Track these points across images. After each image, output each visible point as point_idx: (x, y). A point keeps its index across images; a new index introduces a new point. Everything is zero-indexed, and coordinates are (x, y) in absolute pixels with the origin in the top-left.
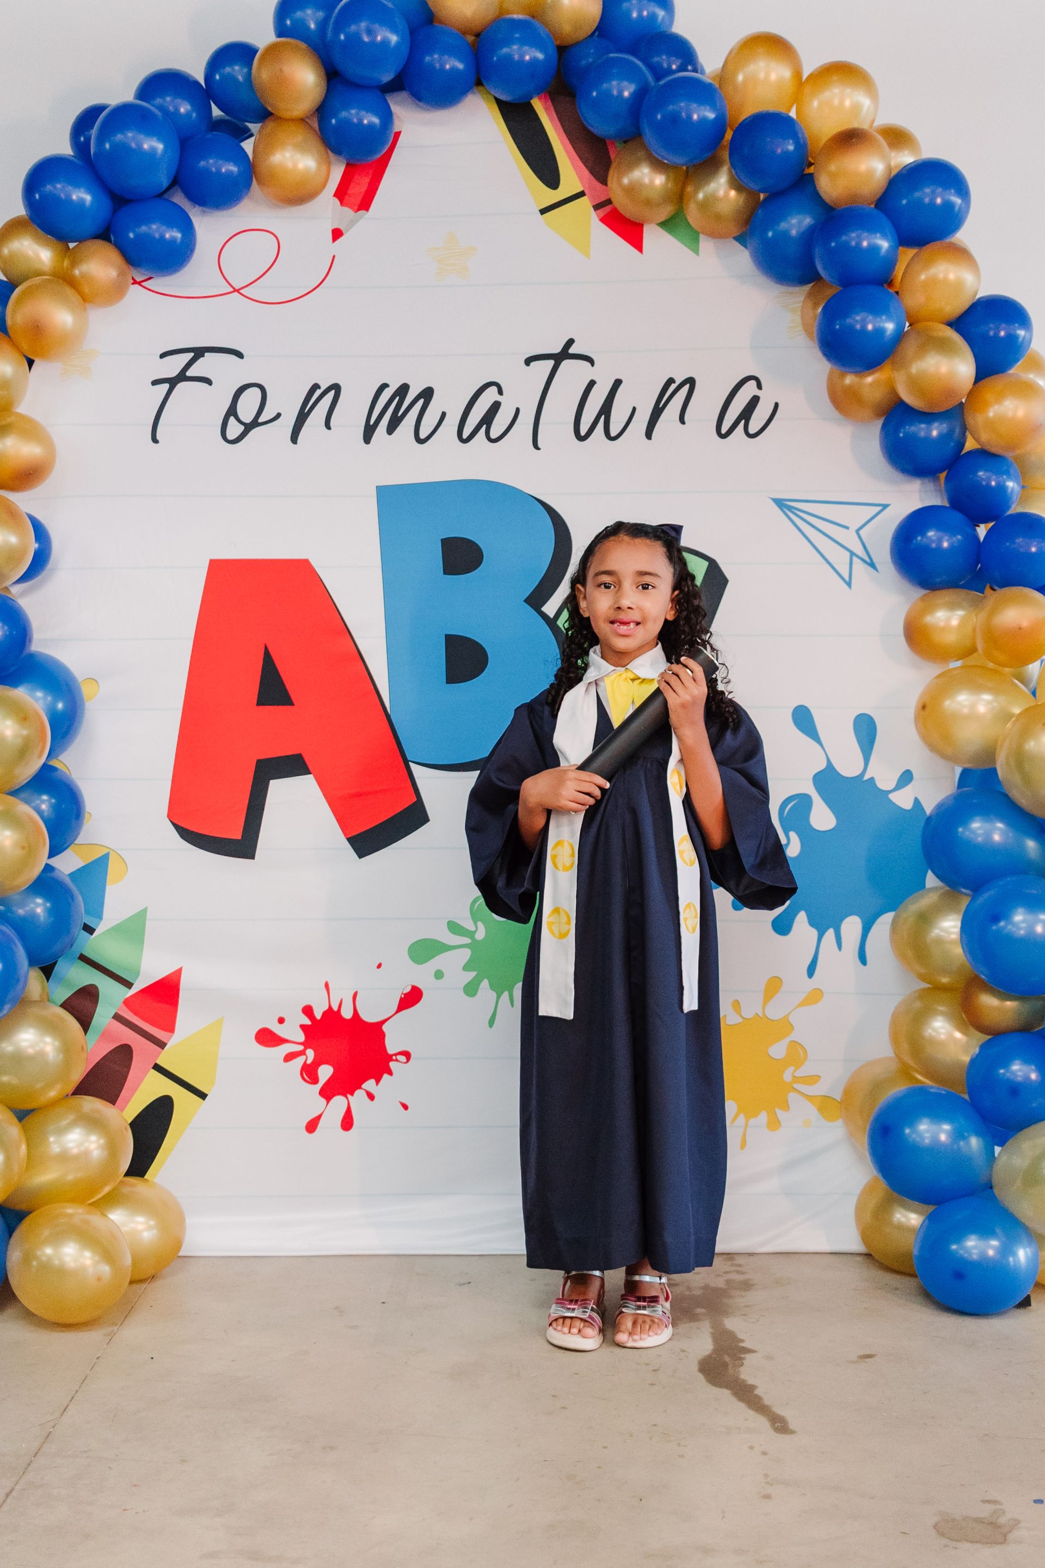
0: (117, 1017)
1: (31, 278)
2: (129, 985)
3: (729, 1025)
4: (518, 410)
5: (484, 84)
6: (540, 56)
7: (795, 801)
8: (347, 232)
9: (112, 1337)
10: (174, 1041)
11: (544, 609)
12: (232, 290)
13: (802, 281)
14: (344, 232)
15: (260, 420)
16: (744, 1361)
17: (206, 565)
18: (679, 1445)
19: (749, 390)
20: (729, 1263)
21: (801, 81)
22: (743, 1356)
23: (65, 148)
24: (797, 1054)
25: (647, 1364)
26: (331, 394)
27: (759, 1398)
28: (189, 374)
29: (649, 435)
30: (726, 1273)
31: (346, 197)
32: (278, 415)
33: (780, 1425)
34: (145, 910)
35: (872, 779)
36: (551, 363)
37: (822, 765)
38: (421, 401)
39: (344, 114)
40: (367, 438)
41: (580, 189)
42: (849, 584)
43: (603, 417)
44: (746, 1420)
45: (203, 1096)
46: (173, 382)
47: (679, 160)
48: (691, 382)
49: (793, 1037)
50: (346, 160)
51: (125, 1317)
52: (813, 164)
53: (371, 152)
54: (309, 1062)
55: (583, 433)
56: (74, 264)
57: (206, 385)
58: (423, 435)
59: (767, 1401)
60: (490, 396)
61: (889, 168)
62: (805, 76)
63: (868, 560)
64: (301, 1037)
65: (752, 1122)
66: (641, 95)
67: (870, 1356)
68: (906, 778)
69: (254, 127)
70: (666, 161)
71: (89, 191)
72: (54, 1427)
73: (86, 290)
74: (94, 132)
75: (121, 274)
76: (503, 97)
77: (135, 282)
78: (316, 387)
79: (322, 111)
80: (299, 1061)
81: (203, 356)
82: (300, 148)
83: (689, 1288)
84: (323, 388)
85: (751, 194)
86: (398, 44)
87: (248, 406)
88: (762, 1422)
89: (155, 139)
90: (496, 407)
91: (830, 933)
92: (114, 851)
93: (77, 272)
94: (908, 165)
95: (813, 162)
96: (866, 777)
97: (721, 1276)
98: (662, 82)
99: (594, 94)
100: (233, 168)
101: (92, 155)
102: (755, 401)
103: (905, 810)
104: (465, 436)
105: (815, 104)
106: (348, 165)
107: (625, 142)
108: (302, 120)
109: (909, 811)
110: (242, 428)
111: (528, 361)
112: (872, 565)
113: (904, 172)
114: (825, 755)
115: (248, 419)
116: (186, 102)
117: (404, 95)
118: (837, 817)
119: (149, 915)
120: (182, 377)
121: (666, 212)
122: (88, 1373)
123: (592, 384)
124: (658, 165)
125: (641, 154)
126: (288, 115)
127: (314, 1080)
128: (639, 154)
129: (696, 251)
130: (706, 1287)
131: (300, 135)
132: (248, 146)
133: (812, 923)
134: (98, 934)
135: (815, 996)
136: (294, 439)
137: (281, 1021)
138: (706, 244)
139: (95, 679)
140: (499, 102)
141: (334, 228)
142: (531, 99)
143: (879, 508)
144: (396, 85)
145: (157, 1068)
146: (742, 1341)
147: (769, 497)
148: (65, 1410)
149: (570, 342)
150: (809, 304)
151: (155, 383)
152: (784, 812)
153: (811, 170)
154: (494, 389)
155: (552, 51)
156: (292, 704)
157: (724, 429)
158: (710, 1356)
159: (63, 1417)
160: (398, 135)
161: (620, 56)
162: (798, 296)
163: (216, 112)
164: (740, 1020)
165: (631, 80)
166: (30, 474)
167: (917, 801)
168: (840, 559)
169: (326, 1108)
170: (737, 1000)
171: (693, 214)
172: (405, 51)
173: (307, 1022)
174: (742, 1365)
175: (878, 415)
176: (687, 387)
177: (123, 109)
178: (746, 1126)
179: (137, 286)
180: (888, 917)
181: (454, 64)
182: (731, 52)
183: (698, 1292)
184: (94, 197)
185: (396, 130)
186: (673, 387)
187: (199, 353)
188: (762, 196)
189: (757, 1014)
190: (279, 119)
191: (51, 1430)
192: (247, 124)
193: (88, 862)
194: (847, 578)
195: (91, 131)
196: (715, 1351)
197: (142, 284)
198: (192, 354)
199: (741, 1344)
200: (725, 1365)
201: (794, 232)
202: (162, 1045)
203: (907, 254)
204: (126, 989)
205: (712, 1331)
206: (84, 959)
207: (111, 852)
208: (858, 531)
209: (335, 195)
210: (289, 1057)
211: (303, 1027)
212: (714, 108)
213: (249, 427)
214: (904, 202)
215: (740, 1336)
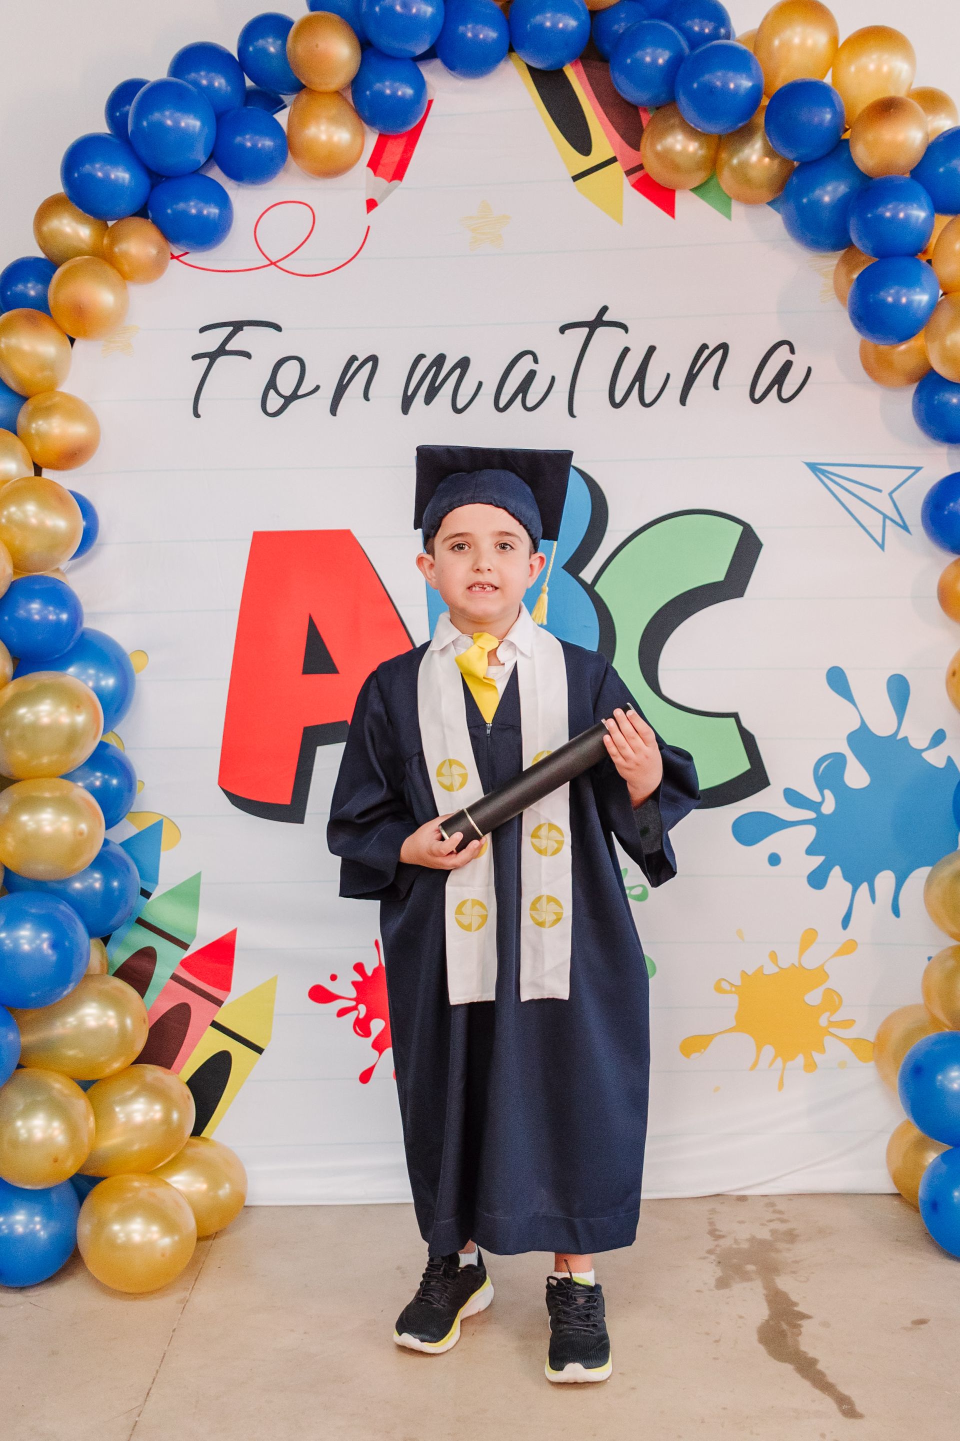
0: (175, 978)
1: (72, 258)
2: (185, 946)
3: (767, 975)
4: (553, 378)
5: (516, 51)
6: (573, 23)
7: (829, 761)
8: (381, 202)
9: (185, 1305)
10: (230, 999)
11: (582, 575)
12: (268, 263)
13: (836, 247)
14: (378, 202)
15: (300, 393)
16: (802, 1329)
17: (250, 537)
18: (752, 1433)
19: (782, 355)
20: (771, 1209)
21: (837, 47)
22: (799, 1322)
23: (102, 127)
24: (832, 1000)
25: (707, 1334)
26: (369, 365)
27: (821, 1373)
28: (228, 347)
29: (683, 401)
30: (771, 1221)
31: (380, 167)
32: (317, 388)
33: (847, 1407)
34: (199, 875)
35: (905, 739)
36: (586, 330)
37: (856, 725)
38: (458, 371)
39: (378, 86)
40: (406, 408)
41: (610, 154)
42: (882, 546)
43: (637, 384)
44: (813, 1401)
45: (259, 1050)
46: (213, 357)
47: (714, 129)
48: (724, 347)
49: (828, 985)
50: (379, 130)
51: (196, 1280)
52: (847, 130)
53: (405, 123)
54: (362, 1016)
55: (618, 399)
56: (114, 241)
57: (246, 359)
58: (460, 405)
59: (831, 1379)
60: (526, 364)
61: (927, 135)
62: (842, 40)
63: (900, 522)
64: (353, 993)
65: (789, 1064)
66: (676, 62)
67: (922, 1322)
68: (939, 738)
69: (287, 99)
70: (699, 130)
71: (128, 170)
72: (139, 1416)
73: (126, 268)
74: (131, 109)
75: (161, 251)
76: (534, 65)
77: (173, 257)
78: (354, 358)
79: (357, 84)
80: (352, 1016)
81: (242, 330)
82: (334, 121)
83: (736, 1241)
84: (361, 360)
85: (785, 161)
86: (433, 16)
87: (287, 380)
88: (828, 1404)
89: (192, 116)
90: (531, 375)
91: (864, 887)
92: (167, 818)
93: (116, 250)
94: (945, 132)
95: (847, 127)
96: (900, 736)
97: (763, 1225)
98: (698, 51)
99: (629, 61)
100: (267, 143)
101: (129, 134)
102: (788, 366)
103: (938, 768)
104: (501, 405)
105: (853, 69)
106: (380, 135)
107: (657, 109)
108: (338, 93)
109: (941, 769)
110: (282, 401)
111: (563, 330)
112: (905, 527)
113: (942, 140)
114: (859, 717)
115: (287, 392)
116: (220, 76)
117: (437, 63)
118: (870, 775)
119: (203, 880)
120: (222, 351)
121: (699, 178)
122: (166, 1349)
123: (626, 350)
124: (693, 133)
125: (675, 121)
126: (323, 88)
127: (367, 1033)
128: (672, 121)
129: (729, 216)
130: (752, 1240)
131: (334, 108)
132: (282, 117)
133: (847, 877)
134: (154, 898)
135: (850, 947)
136: (333, 411)
137: (334, 978)
138: (737, 209)
139: (144, 651)
140: (531, 69)
141: (367, 199)
142: (562, 67)
143: (913, 471)
144: (429, 55)
145: (215, 1025)
146: (796, 1304)
147: (803, 462)
148: (148, 1393)
149: (604, 309)
150: (843, 270)
151: (195, 357)
152: (819, 771)
153: (846, 136)
154: (529, 358)
155: (585, 17)
156: (337, 672)
157: (757, 395)
158: (767, 1321)
159: (147, 1403)
160: (430, 102)
161: (653, 22)
162: (831, 261)
163: (249, 83)
164: (777, 970)
165: (665, 47)
166: (76, 454)
167: (949, 759)
168: (873, 521)
169: (378, 1059)
170: (774, 952)
171: (726, 179)
172: (440, 21)
173: (359, 979)
174: (800, 1334)
175: (911, 381)
176: (721, 352)
177: (160, 87)
178: (784, 1069)
179: (175, 261)
180: (921, 874)
181: (489, 34)
182: (766, 19)
183: (745, 1246)
184: (132, 176)
185: (429, 98)
186: (706, 353)
187: (238, 326)
188: (796, 164)
189: (793, 964)
190: (312, 92)
191: (137, 1419)
192: (282, 96)
193: (142, 830)
194: (880, 541)
195: (127, 107)
196: (771, 1317)
197: (181, 258)
198: (231, 328)
199: (796, 1309)
200: (783, 1334)
201: (827, 199)
202: (219, 1003)
203: (942, 221)
204: (183, 950)
205: (765, 1292)
206: (141, 922)
207: (165, 820)
208: (890, 494)
209: (369, 165)
210: (342, 1013)
211: (355, 984)
212: (750, 77)
213: (289, 400)
214: (941, 170)
215: (794, 1297)
